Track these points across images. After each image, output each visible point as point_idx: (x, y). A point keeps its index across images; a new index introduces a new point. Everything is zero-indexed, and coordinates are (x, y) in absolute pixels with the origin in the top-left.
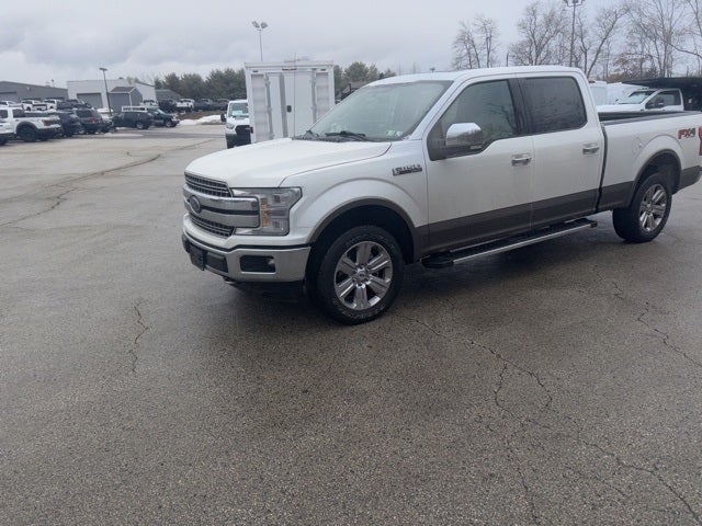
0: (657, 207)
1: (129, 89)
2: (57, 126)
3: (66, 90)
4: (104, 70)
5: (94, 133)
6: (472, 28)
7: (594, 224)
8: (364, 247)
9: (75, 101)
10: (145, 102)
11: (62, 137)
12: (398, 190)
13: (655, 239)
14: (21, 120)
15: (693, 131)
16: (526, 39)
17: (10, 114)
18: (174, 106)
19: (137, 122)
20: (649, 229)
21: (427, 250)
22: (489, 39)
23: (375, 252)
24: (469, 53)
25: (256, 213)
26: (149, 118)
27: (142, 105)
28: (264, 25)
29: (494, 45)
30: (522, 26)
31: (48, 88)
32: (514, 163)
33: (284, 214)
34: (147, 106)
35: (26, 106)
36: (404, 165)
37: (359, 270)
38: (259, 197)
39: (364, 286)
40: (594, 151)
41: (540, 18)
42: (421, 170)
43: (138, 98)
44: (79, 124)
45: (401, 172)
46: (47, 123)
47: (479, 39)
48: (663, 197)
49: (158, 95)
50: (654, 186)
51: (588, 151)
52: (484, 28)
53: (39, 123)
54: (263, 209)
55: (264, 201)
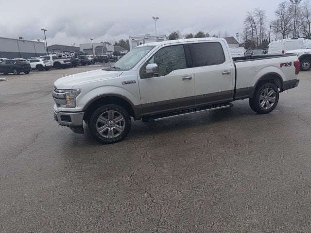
0: (271, 98)
1: (102, 47)
2: (69, 63)
3: (79, 48)
4: (92, 39)
5: (85, 65)
6: (253, 15)
7: (232, 105)
8: (111, 113)
9: (82, 52)
10: (108, 52)
11: (72, 67)
12: (125, 90)
13: (272, 113)
14: (55, 60)
15: (290, 64)
16: (279, 18)
17: (51, 58)
18: (120, 53)
19: (104, 60)
20: (267, 108)
21: (142, 115)
22: (261, 19)
23: (116, 115)
24: (252, 26)
25: (65, 99)
26: (108, 58)
27: (107, 53)
28: (157, 18)
29: (263, 22)
30: (277, 13)
31: (73, 47)
32: (184, 79)
33: (73, 100)
34: (109, 53)
35: (63, 54)
36: (127, 80)
37: (109, 122)
38: (66, 93)
39: (112, 129)
40: (229, 74)
41: (286, 9)
42: (135, 82)
43: (106, 50)
44: (78, 61)
45: (126, 83)
46: (65, 61)
47: (256, 19)
48: (273, 94)
49: (115, 49)
50: (268, 89)
51: (226, 73)
52: (259, 14)
53: (62, 61)
54: (68, 97)
55: (68, 94)
